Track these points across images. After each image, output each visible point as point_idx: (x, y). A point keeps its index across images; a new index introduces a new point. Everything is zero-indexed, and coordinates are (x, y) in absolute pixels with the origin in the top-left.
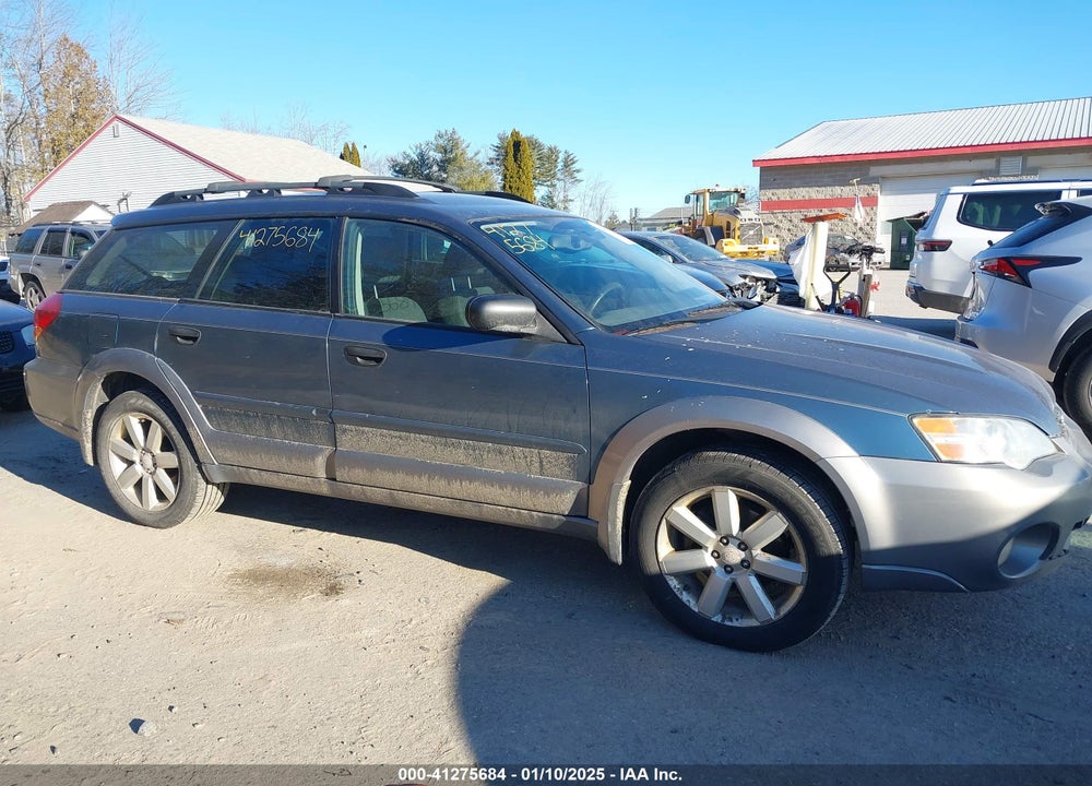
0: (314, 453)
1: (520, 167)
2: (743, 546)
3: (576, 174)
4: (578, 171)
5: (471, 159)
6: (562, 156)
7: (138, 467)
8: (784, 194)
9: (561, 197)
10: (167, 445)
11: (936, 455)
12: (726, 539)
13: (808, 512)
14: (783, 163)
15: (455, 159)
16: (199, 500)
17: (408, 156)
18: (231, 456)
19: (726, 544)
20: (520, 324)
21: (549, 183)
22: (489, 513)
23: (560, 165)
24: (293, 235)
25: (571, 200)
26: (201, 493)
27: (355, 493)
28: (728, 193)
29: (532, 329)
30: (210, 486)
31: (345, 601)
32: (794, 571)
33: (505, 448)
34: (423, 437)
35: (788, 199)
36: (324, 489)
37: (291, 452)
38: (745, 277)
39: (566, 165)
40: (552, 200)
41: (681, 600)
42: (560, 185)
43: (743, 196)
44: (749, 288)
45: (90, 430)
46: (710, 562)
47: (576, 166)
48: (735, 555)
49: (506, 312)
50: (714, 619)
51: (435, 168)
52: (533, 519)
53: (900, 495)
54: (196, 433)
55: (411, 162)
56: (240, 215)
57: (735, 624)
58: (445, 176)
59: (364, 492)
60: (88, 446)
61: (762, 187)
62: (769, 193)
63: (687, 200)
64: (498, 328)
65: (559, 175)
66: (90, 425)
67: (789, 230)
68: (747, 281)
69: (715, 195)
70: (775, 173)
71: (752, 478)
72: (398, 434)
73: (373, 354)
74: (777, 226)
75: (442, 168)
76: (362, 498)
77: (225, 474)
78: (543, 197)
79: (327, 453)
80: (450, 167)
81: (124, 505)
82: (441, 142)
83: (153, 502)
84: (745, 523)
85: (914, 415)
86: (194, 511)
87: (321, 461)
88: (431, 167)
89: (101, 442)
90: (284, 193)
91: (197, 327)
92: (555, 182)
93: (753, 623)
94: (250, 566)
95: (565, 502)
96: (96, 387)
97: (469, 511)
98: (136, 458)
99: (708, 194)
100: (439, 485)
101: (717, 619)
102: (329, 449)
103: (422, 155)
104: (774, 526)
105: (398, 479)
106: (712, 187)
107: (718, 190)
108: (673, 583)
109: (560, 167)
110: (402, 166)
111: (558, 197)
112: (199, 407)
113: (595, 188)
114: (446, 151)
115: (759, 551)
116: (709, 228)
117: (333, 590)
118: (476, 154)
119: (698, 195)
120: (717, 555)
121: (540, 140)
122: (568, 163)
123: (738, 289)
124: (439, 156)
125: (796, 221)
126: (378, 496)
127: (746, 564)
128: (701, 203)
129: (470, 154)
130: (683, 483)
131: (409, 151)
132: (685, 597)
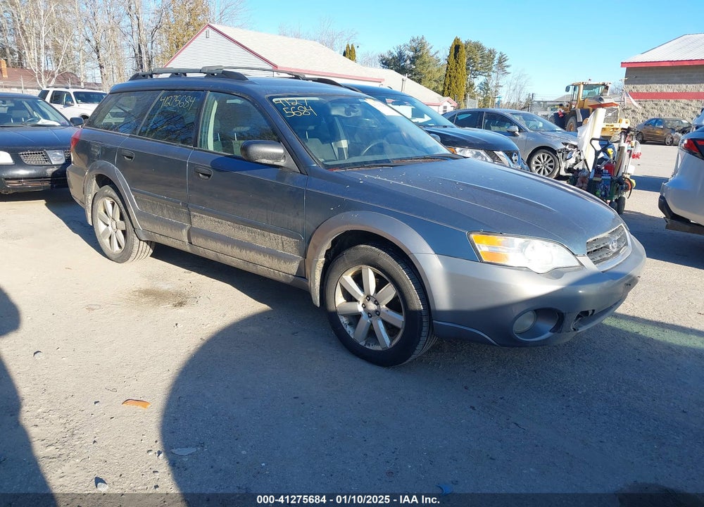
0: (182, 227)
1: (457, 63)
2: (377, 303)
3: (507, 69)
4: (508, 66)
5: (433, 56)
6: (497, 56)
7: (110, 228)
8: (642, 88)
9: (494, 84)
10: (122, 218)
11: (480, 258)
12: (369, 297)
13: (405, 285)
14: (644, 65)
15: (421, 56)
16: (135, 249)
17: (392, 53)
18: (148, 226)
19: (369, 300)
20: (272, 159)
21: (487, 74)
22: (260, 271)
23: (496, 62)
24: (183, 101)
25: (501, 86)
26: (136, 246)
27: (201, 252)
28: (598, 86)
29: (282, 163)
30: (142, 242)
31: (181, 310)
32: (398, 319)
33: (266, 233)
34: (229, 223)
35: (645, 91)
36: (187, 248)
37: (172, 225)
38: (566, 144)
39: (500, 62)
40: (488, 86)
41: (345, 331)
42: (493, 75)
43: (607, 88)
44: (568, 152)
45: (90, 205)
46: (360, 309)
47: (506, 63)
48: (372, 306)
49: (269, 152)
50: (361, 344)
51: (408, 62)
52: (280, 277)
53: (454, 279)
54: (131, 210)
55: (393, 58)
56: (162, 88)
57: (371, 348)
58: (414, 67)
59: (205, 253)
60: (89, 214)
61: (626, 82)
62: (631, 87)
63: (567, 89)
64: (258, 161)
65: (494, 69)
66: (90, 202)
67: (642, 114)
68: (567, 147)
69: (587, 87)
70: (637, 72)
71: (379, 262)
72: (217, 220)
73: (206, 172)
74: (633, 111)
75: (413, 62)
76: (204, 256)
77: (146, 236)
78: (481, 83)
79: (188, 228)
80: (418, 62)
81: (104, 249)
82: (414, 44)
83: (116, 248)
84: (378, 288)
85: (471, 232)
86: (133, 255)
87: (185, 232)
88: (406, 61)
89: (94, 213)
90: (189, 75)
91: (134, 151)
92: (490, 74)
93: (378, 348)
94: (148, 287)
95: (293, 268)
96: (92, 182)
97: (251, 268)
98: (109, 223)
99: (582, 86)
100: (236, 251)
101: (363, 343)
102: (188, 226)
103: (400, 53)
104: (389, 292)
105: (218, 246)
106: (586, 81)
107: (590, 83)
108: (344, 320)
109: (495, 63)
110: (388, 60)
111: (492, 84)
112: (133, 196)
113: (519, 78)
114: (416, 50)
115: (384, 306)
116: (579, 110)
117: (181, 304)
118: (436, 53)
119: (576, 86)
120: (364, 306)
121: (483, 45)
122: (502, 60)
123: (560, 152)
124: (411, 54)
125: (648, 107)
126: (211, 255)
127: (377, 312)
128: (576, 93)
129: (432, 52)
130: (347, 261)
131: (392, 50)
132: (348, 329)
